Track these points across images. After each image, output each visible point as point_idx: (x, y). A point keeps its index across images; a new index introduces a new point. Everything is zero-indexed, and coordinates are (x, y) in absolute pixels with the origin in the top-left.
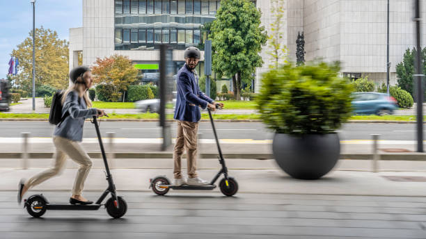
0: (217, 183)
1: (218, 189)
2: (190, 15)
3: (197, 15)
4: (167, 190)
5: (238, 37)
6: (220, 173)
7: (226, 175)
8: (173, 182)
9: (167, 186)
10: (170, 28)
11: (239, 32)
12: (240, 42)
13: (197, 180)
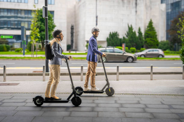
0: (104, 90)
1: (105, 93)
2: (27, 16)
3: (29, 16)
4: (81, 93)
5: (42, 25)
6: (106, 85)
7: (108, 86)
8: (84, 89)
9: (82, 91)
10: (18, 21)
11: (43, 23)
12: (44, 27)
13: (96, 89)
